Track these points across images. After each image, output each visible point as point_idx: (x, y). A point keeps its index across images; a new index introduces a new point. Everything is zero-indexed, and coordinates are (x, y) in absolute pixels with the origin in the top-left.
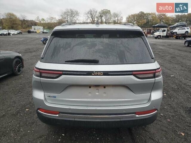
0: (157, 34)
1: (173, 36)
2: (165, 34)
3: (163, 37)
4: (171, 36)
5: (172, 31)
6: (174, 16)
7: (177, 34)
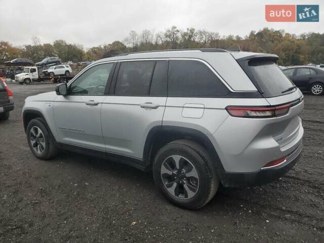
0: (21, 76)
1: (50, 79)
2: (36, 75)
3: (34, 80)
4: (47, 79)
5: (47, 71)
6: (23, 48)
7: (54, 75)
